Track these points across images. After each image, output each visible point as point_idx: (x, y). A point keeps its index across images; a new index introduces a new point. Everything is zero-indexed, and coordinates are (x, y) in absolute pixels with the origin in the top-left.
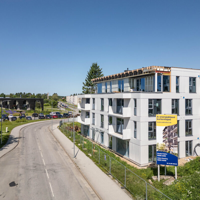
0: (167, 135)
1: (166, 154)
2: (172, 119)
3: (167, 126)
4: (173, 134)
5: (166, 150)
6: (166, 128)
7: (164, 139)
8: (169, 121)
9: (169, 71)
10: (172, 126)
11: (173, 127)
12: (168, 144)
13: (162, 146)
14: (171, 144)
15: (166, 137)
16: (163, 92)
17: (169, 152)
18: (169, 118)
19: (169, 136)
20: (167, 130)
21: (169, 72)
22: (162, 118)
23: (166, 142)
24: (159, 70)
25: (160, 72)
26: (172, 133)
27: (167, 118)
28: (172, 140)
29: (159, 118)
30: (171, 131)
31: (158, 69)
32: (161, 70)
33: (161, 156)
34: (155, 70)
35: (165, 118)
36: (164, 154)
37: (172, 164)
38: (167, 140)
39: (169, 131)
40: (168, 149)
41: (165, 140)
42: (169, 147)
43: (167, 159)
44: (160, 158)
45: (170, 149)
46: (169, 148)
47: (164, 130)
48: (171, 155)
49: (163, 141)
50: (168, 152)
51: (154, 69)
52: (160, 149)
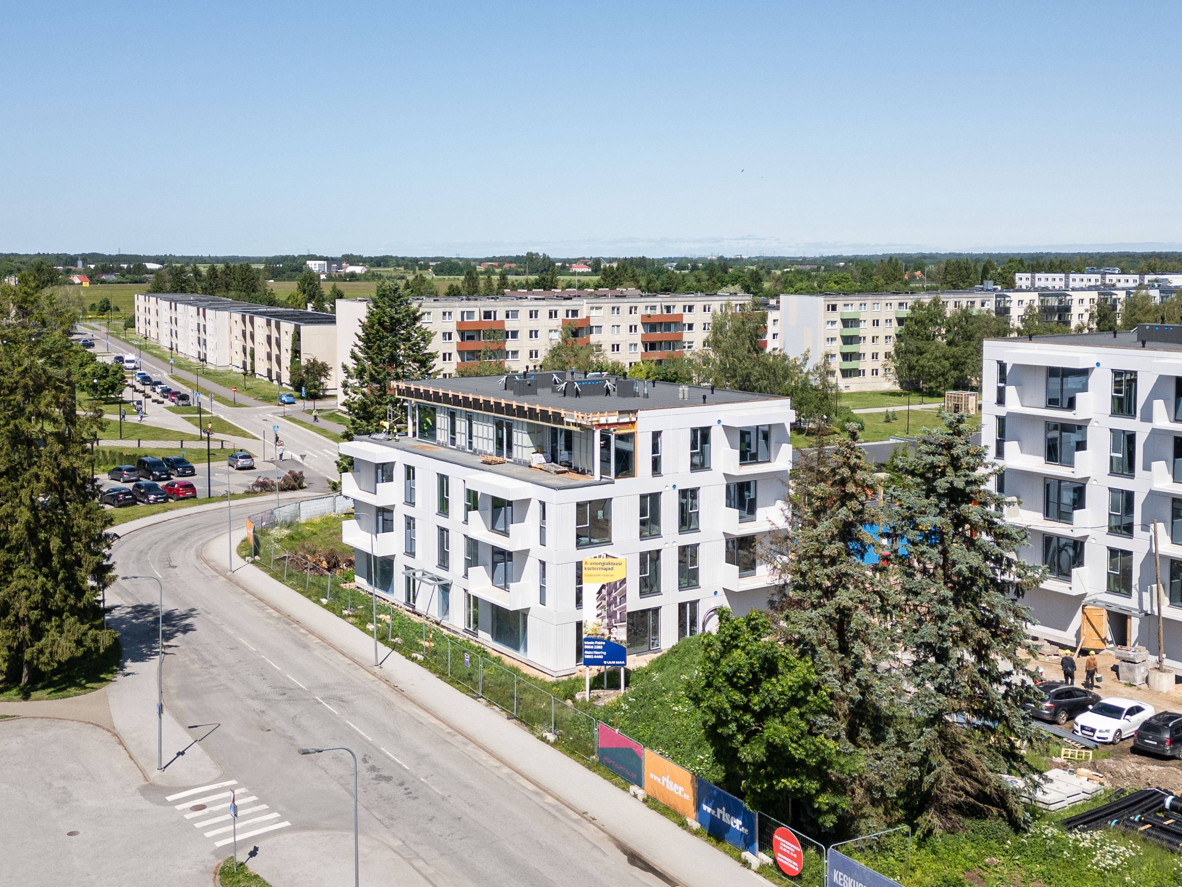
0: (604, 603)
1: (602, 643)
2: (614, 566)
3: (605, 583)
4: (618, 600)
5: (603, 635)
6: (603, 587)
7: (599, 612)
8: (609, 572)
9: (634, 419)
10: (616, 583)
11: (618, 584)
12: (606, 621)
13: (596, 626)
14: (613, 621)
15: (603, 607)
16: (616, 481)
17: (609, 638)
18: (610, 566)
19: (609, 605)
20: (604, 592)
21: (633, 423)
22: (595, 566)
23: (603, 618)
24: (605, 422)
25: (607, 428)
26: (615, 598)
27: (605, 566)
28: (615, 612)
29: (590, 566)
30: (614, 594)
31: (603, 421)
32: (609, 422)
33: (592, 647)
34: (594, 423)
35: (600, 566)
36: (599, 643)
37: (614, 662)
38: (604, 614)
39: (609, 594)
40: (606, 632)
41: (601, 614)
42: (610, 627)
43: (605, 653)
44: (590, 653)
45: (610, 633)
46: (610, 629)
47: (600, 592)
48: (613, 644)
49: (598, 616)
50: (606, 638)
51: (592, 422)
52: (590, 632)
